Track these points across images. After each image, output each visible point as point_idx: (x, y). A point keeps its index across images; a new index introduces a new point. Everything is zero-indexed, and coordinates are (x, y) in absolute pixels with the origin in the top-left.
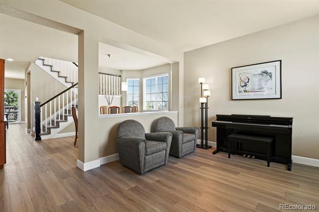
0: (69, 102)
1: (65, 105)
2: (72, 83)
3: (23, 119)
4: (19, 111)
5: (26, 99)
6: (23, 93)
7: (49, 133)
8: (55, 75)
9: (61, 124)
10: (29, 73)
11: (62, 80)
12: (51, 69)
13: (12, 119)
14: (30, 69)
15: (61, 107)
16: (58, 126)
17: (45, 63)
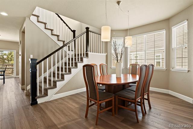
0: (62, 59)
1: (58, 62)
2: (64, 42)
3: (17, 74)
4: (15, 67)
5: (20, 57)
6: (18, 53)
7: (46, 94)
8: (48, 33)
9: (58, 83)
10: (24, 32)
11: (55, 38)
12: (45, 26)
13: (10, 73)
14: (25, 25)
15: (54, 65)
16: (55, 86)
17: (39, 20)
